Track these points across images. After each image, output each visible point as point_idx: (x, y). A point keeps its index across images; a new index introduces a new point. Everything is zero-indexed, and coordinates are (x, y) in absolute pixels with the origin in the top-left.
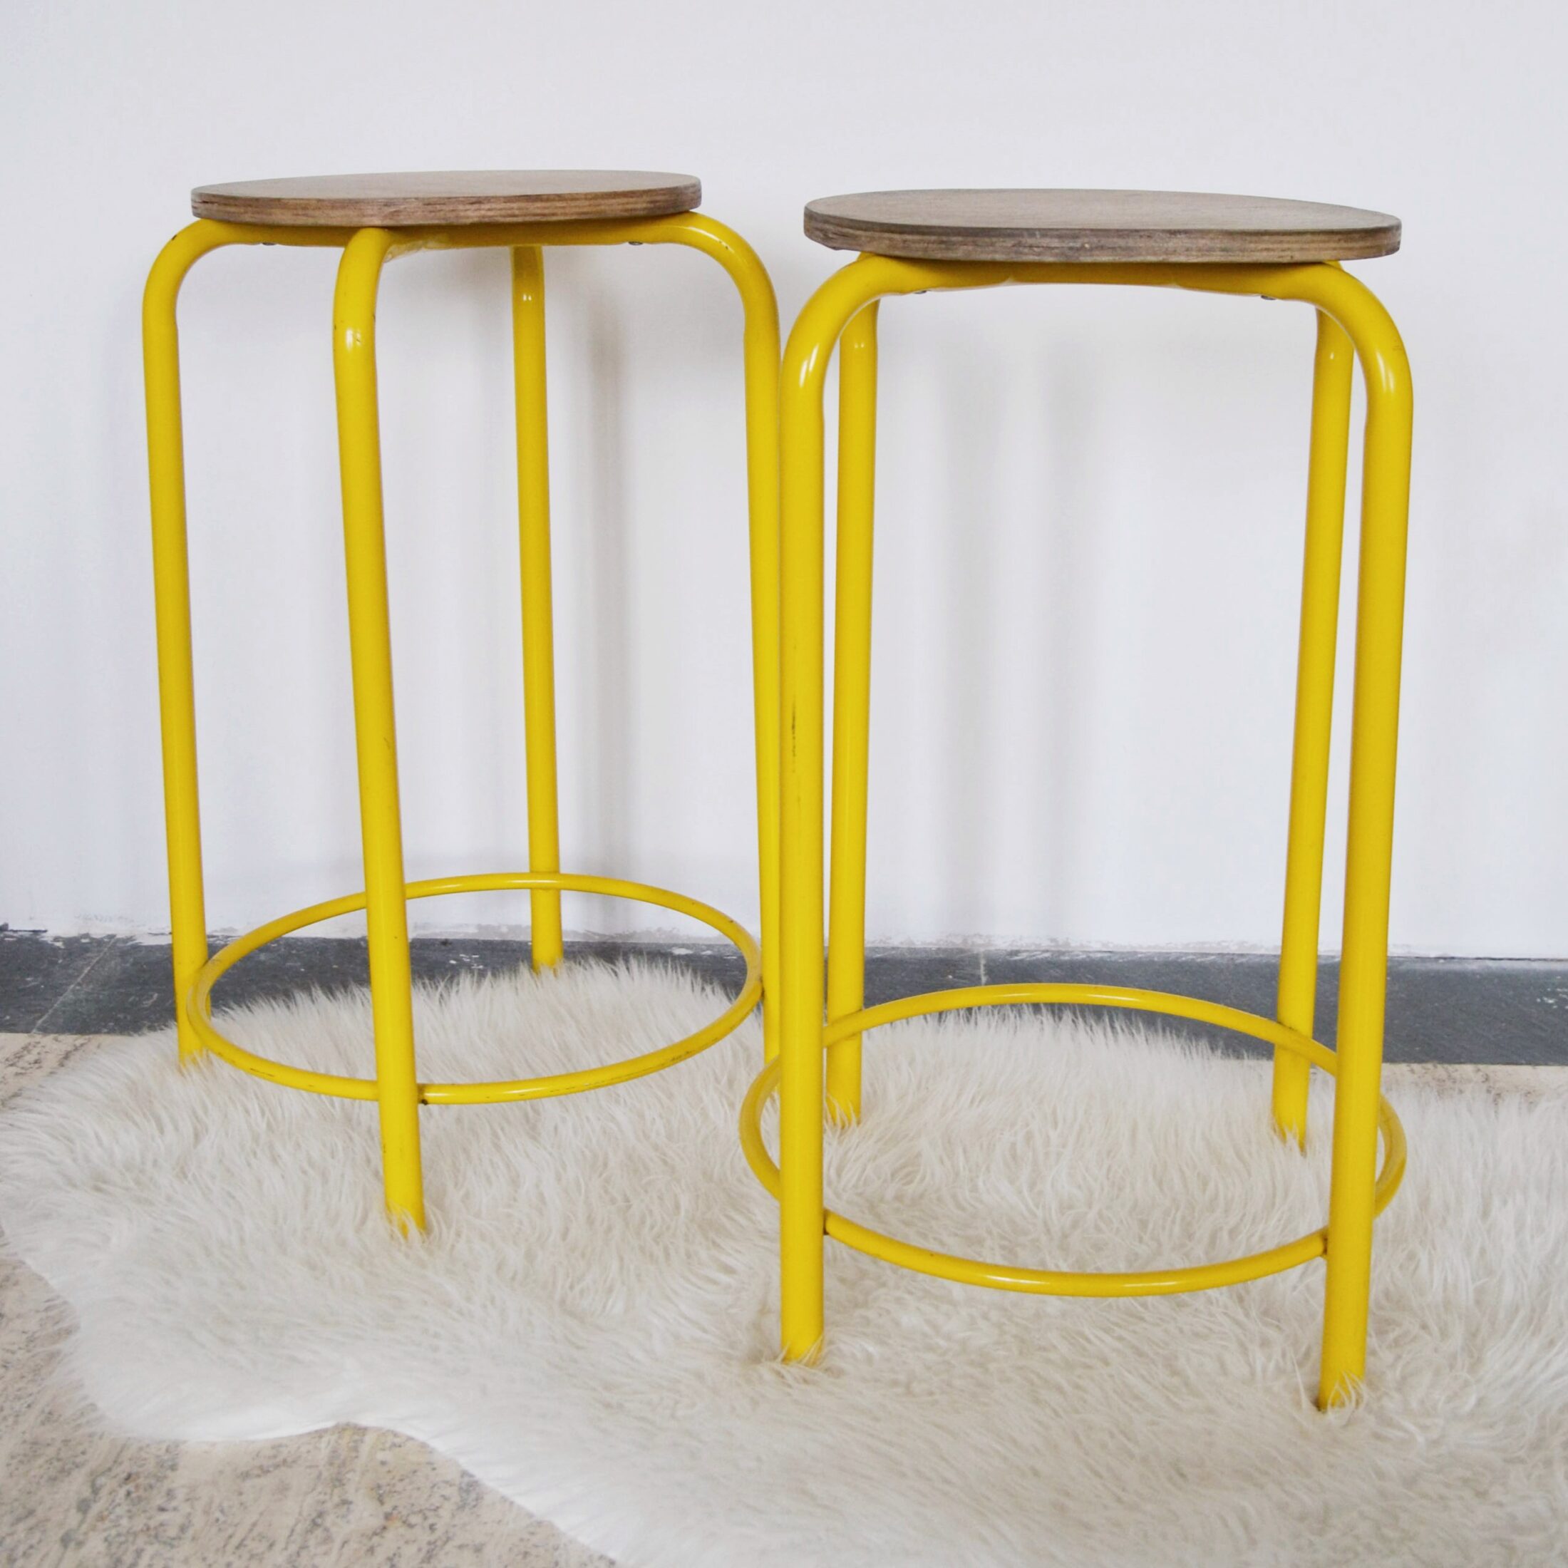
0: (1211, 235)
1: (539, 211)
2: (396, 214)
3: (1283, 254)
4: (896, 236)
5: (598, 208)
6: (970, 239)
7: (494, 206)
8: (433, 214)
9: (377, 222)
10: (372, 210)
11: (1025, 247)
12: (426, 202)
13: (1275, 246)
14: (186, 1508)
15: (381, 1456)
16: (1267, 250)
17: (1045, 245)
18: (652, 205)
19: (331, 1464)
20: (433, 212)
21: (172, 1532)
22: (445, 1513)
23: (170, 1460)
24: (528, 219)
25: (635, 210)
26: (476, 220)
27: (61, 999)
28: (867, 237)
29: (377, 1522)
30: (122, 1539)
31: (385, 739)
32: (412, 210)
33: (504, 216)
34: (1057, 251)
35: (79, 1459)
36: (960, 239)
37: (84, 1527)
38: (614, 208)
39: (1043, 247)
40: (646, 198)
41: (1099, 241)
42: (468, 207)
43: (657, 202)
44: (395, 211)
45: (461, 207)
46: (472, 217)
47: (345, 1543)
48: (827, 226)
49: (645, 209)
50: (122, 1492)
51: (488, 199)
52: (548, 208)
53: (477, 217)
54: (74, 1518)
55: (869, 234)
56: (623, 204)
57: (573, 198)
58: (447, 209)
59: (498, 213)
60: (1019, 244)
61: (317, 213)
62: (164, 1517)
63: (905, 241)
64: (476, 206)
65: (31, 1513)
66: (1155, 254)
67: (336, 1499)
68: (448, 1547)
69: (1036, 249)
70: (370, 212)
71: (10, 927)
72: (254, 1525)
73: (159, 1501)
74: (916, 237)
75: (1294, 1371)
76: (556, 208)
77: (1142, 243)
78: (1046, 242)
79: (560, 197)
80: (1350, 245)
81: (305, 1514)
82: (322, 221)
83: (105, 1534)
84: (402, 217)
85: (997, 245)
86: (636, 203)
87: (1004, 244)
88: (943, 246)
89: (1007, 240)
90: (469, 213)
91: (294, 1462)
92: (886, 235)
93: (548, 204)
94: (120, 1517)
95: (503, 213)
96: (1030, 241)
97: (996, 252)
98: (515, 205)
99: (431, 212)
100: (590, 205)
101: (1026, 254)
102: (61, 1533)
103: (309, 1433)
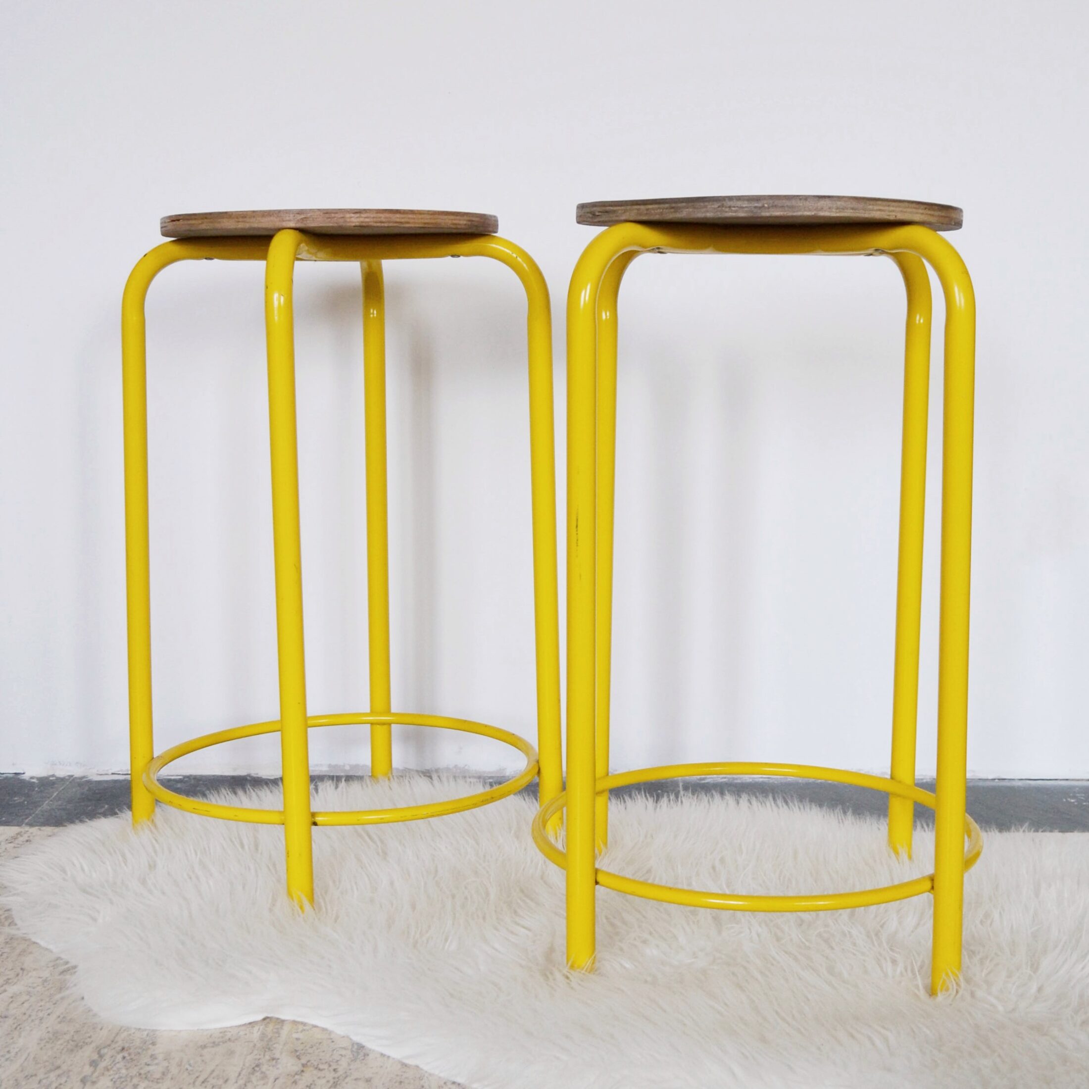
0: (844, 199)
1: (398, 220)
2: (304, 220)
3: (891, 213)
4: (642, 207)
5: (436, 221)
6: (690, 204)
7: (369, 215)
8: (329, 219)
9: (292, 225)
10: (289, 217)
11: (726, 207)
12: (325, 212)
13: (887, 208)
14: (165, 1064)
15: (295, 1036)
16: (880, 210)
17: (739, 206)
18: (469, 223)
19: (262, 1040)
20: (330, 218)
21: (158, 1076)
22: (344, 1063)
23: (151, 1040)
25: (459, 224)
26: (357, 224)
27: (40, 809)
28: (622, 210)
29: (297, 1068)
30: (122, 1080)
31: (295, 565)
32: (316, 217)
33: (376, 222)
34: (746, 209)
35: (88, 1040)
36: (684, 204)
37: (96, 1074)
39: (737, 207)
40: (465, 218)
41: (773, 202)
42: (352, 215)
43: (473, 221)
44: (305, 218)
45: (348, 215)
46: (355, 222)
47: (276, 1079)
48: (595, 209)
49: (465, 225)
50: (120, 1057)
51: (366, 211)
52: (404, 218)
53: (358, 222)
54: (88, 1070)
55: (622, 208)
56: (452, 220)
58: (339, 216)
59: (372, 220)
60: (723, 206)
61: (252, 220)
62: (151, 1068)
63: (647, 210)
64: (358, 215)
65: (58, 1067)
66: (810, 210)
67: (267, 1057)
68: (347, 1080)
69: (733, 209)
70: (288, 218)
72: (213, 1071)
73: (147, 1060)
74: (656, 206)
76: (409, 218)
77: (800, 204)
78: (739, 203)
79: (412, 212)
80: (932, 212)
81: (247, 1065)
82: (255, 226)
83: (111, 1077)
84: (308, 222)
85: (709, 207)
86: (460, 220)
87: (713, 206)
88: (672, 210)
89: (715, 203)
90: (353, 220)
91: (236, 1039)
94: (119, 1069)
95: (375, 220)
96: (729, 205)
97: (707, 211)
98: (382, 215)
100: (430, 219)
101: (726, 212)
102: (81, 1077)
103: (245, 1025)
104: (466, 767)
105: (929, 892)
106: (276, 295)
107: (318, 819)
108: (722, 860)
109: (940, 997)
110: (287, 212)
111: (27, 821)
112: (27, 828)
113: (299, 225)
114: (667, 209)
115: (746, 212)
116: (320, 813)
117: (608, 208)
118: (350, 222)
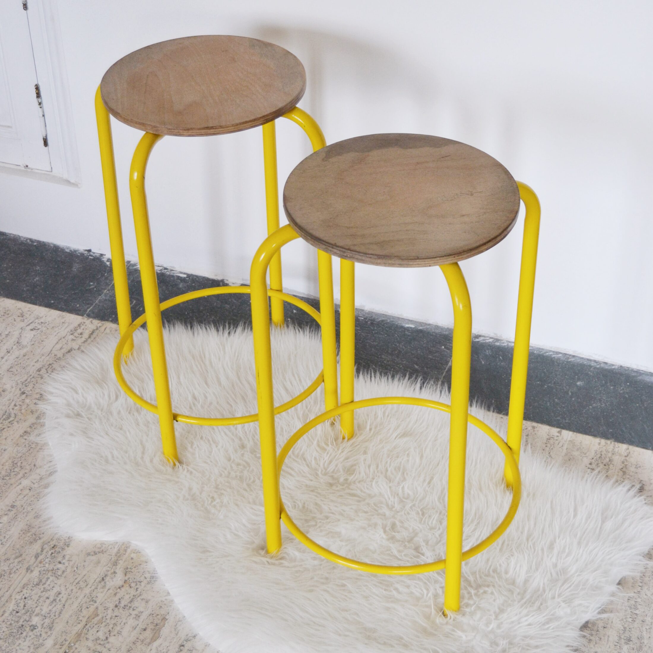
14: (67, 564)
15: (132, 555)
19: (116, 555)
21: (60, 573)
23: (68, 542)
27: (100, 298)
29: (122, 583)
30: (44, 572)
35: (41, 536)
37: (35, 565)
47: (109, 589)
50: (50, 553)
54: (33, 560)
62: (60, 566)
65: (21, 555)
67: (112, 571)
71: (92, 251)
72: (85, 576)
73: (60, 559)
81: (101, 574)
83: (40, 569)
91: (105, 552)
94: (46, 563)
102: (27, 566)
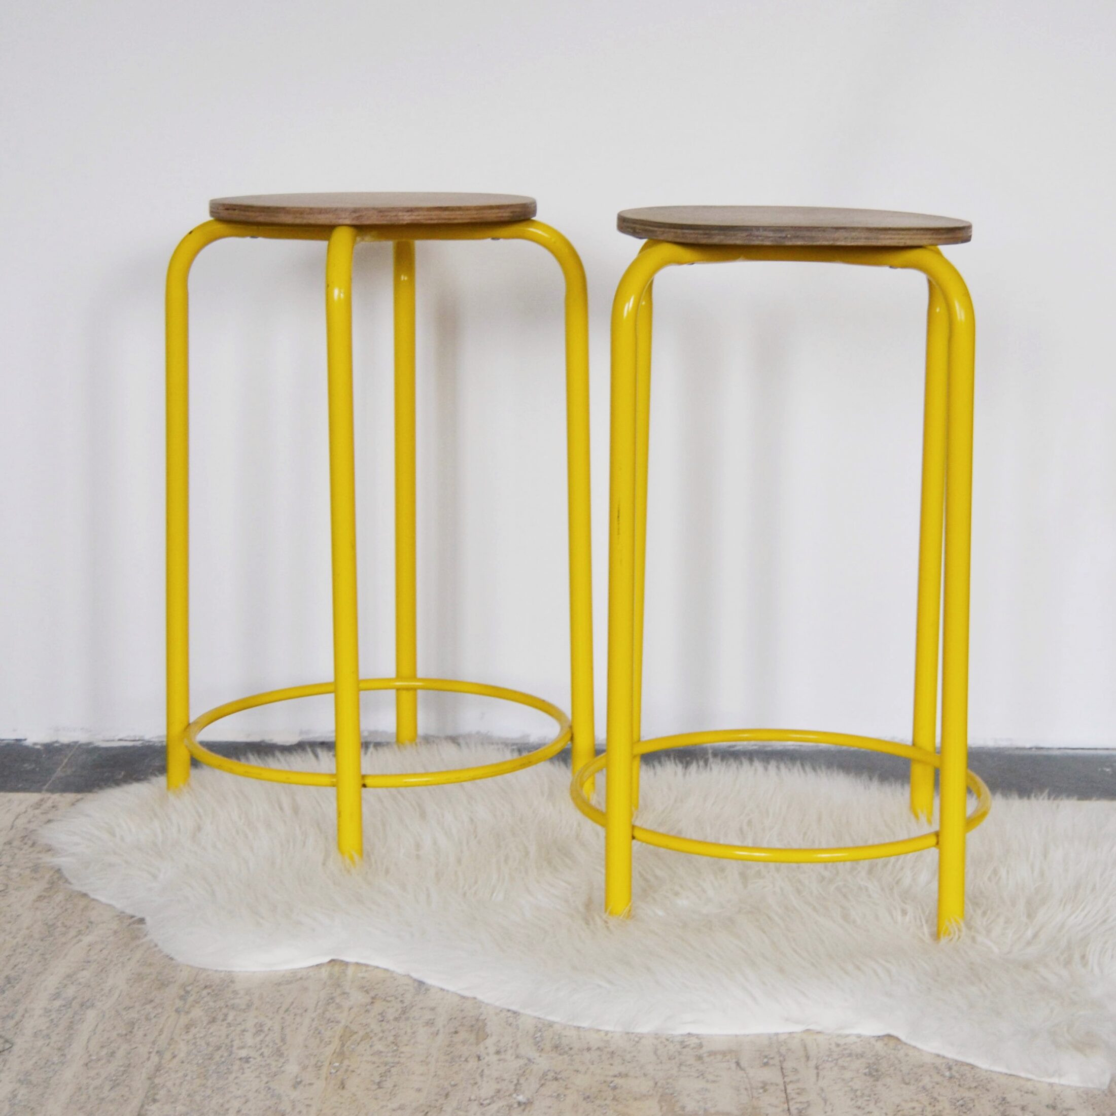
0: (859, 230)
1: (446, 217)
3: (901, 241)
4: (679, 231)
5: (481, 215)
6: (722, 232)
7: (421, 213)
8: (383, 218)
9: (348, 222)
10: (345, 215)
11: (754, 237)
12: (379, 210)
13: (896, 236)
14: (248, 998)
15: (360, 975)
16: (891, 238)
18: (511, 215)
19: (331, 979)
21: (244, 1007)
22: (408, 996)
24: (440, 221)
25: (502, 217)
26: (409, 222)
27: (55, 775)
28: (660, 231)
30: (213, 1010)
32: (370, 215)
33: (426, 220)
34: (771, 239)
35: (171, 980)
36: (716, 232)
37: (187, 1006)
38: (492, 216)
39: (764, 237)
40: (509, 210)
41: (795, 233)
42: (404, 214)
43: (515, 212)
44: (361, 216)
45: (400, 214)
48: (634, 225)
49: (508, 217)
51: (417, 209)
52: (452, 215)
54: (179, 1003)
55: (662, 229)
56: (496, 213)
57: (467, 209)
58: (392, 215)
59: (423, 217)
60: (750, 235)
61: (310, 217)
63: (684, 234)
64: (410, 213)
65: (151, 1001)
66: (828, 241)
68: (414, 1009)
69: (760, 238)
70: (343, 216)
72: (292, 1003)
74: (692, 231)
75: (922, 926)
76: (457, 215)
77: (820, 234)
78: (765, 234)
79: (460, 208)
80: (940, 237)
81: (322, 998)
82: (312, 221)
83: (202, 1008)
84: (363, 220)
85: (738, 235)
86: (503, 212)
87: (742, 235)
88: (705, 236)
89: (744, 233)
90: (405, 217)
91: (307, 978)
92: (673, 230)
93: (453, 213)
94: (207, 1002)
95: (425, 217)
96: (757, 233)
97: (737, 239)
99: (382, 216)
100: (477, 214)
101: (754, 241)
102: (174, 1009)
103: (312, 967)
104: (489, 734)
105: (935, 846)
106: (336, 292)
107: (368, 781)
108: (750, 823)
109: (943, 941)
110: (344, 210)
111: (45, 787)
112: (48, 795)
113: (355, 222)
114: (701, 234)
115: (772, 241)
116: (369, 775)
117: (647, 228)
118: (403, 220)
